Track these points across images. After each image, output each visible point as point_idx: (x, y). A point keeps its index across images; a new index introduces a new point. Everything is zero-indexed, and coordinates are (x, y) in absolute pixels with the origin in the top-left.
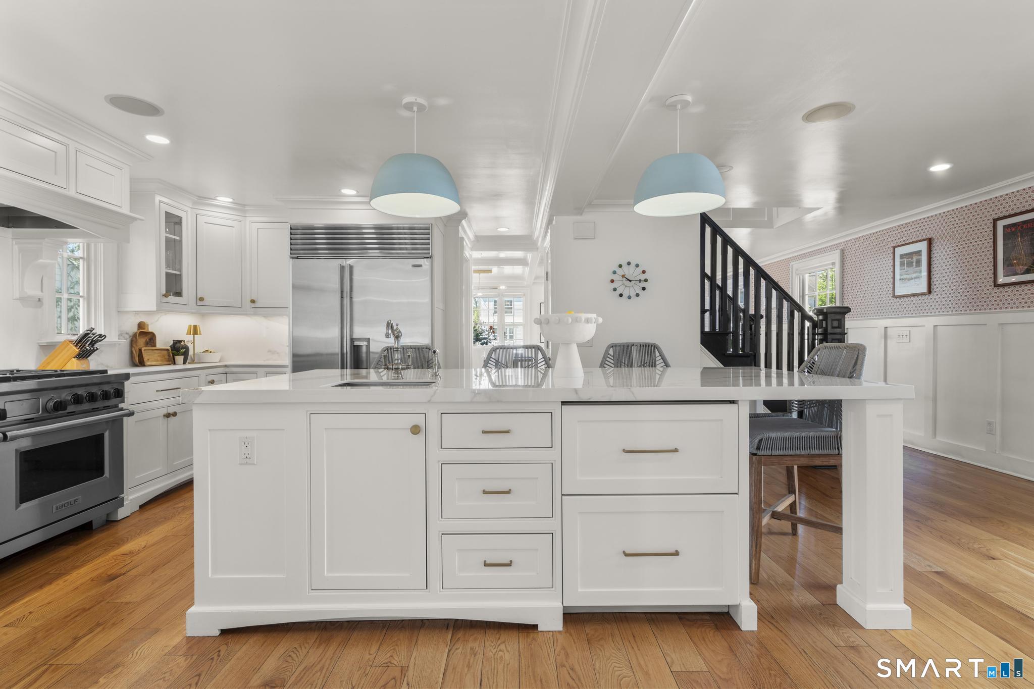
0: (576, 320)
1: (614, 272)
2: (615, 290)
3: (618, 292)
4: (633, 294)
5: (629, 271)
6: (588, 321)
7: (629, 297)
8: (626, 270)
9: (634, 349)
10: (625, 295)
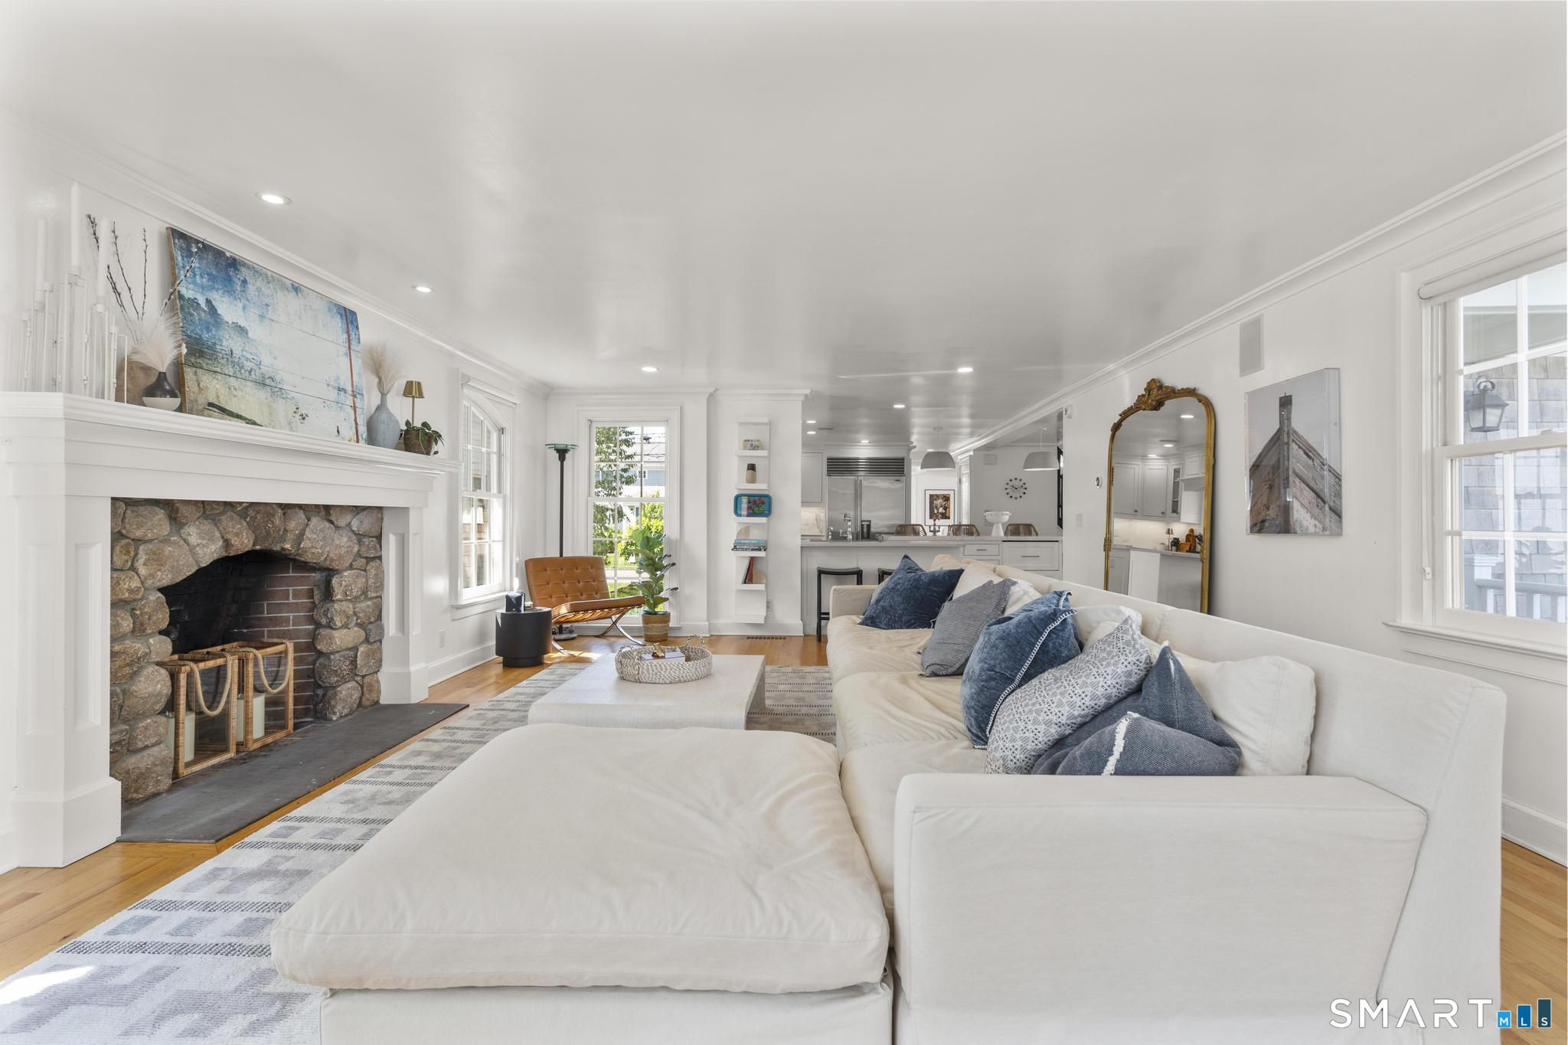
0: (1003, 514)
1: (1008, 484)
2: (1008, 494)
3: (1009, 495)
4: (1018, 496)
5: (1017, 484)
6: (1007, 514)
7: (1016, 498)
8: (1014, 483)
9: (1021, 527)
10: (1014, 496)
